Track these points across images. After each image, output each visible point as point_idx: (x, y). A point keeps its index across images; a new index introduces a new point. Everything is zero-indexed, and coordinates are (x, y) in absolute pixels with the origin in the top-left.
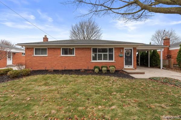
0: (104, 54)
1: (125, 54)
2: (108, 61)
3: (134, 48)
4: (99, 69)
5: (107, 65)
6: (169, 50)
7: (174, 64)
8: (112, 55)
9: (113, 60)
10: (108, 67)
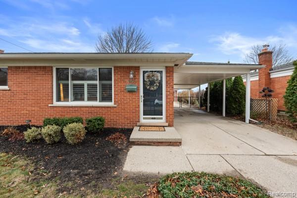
0: (88, 85)
1: (144, 84)
2: (97, 103)
3: (167, 67)
6: (270, 79)
7: (279, 111)
9: (111, 101)
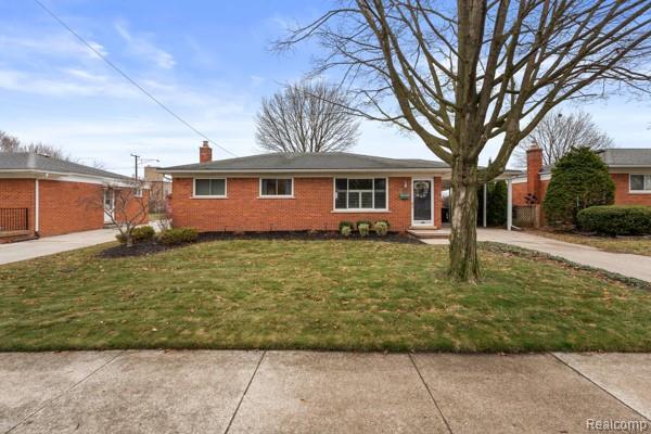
1: (414, 193)
2: (373, 210)
3: (435, 177)
4: (352, 228)
5: (370, 219)
8: (384, 194)
9: (384, 207)
10: (373, 223)
